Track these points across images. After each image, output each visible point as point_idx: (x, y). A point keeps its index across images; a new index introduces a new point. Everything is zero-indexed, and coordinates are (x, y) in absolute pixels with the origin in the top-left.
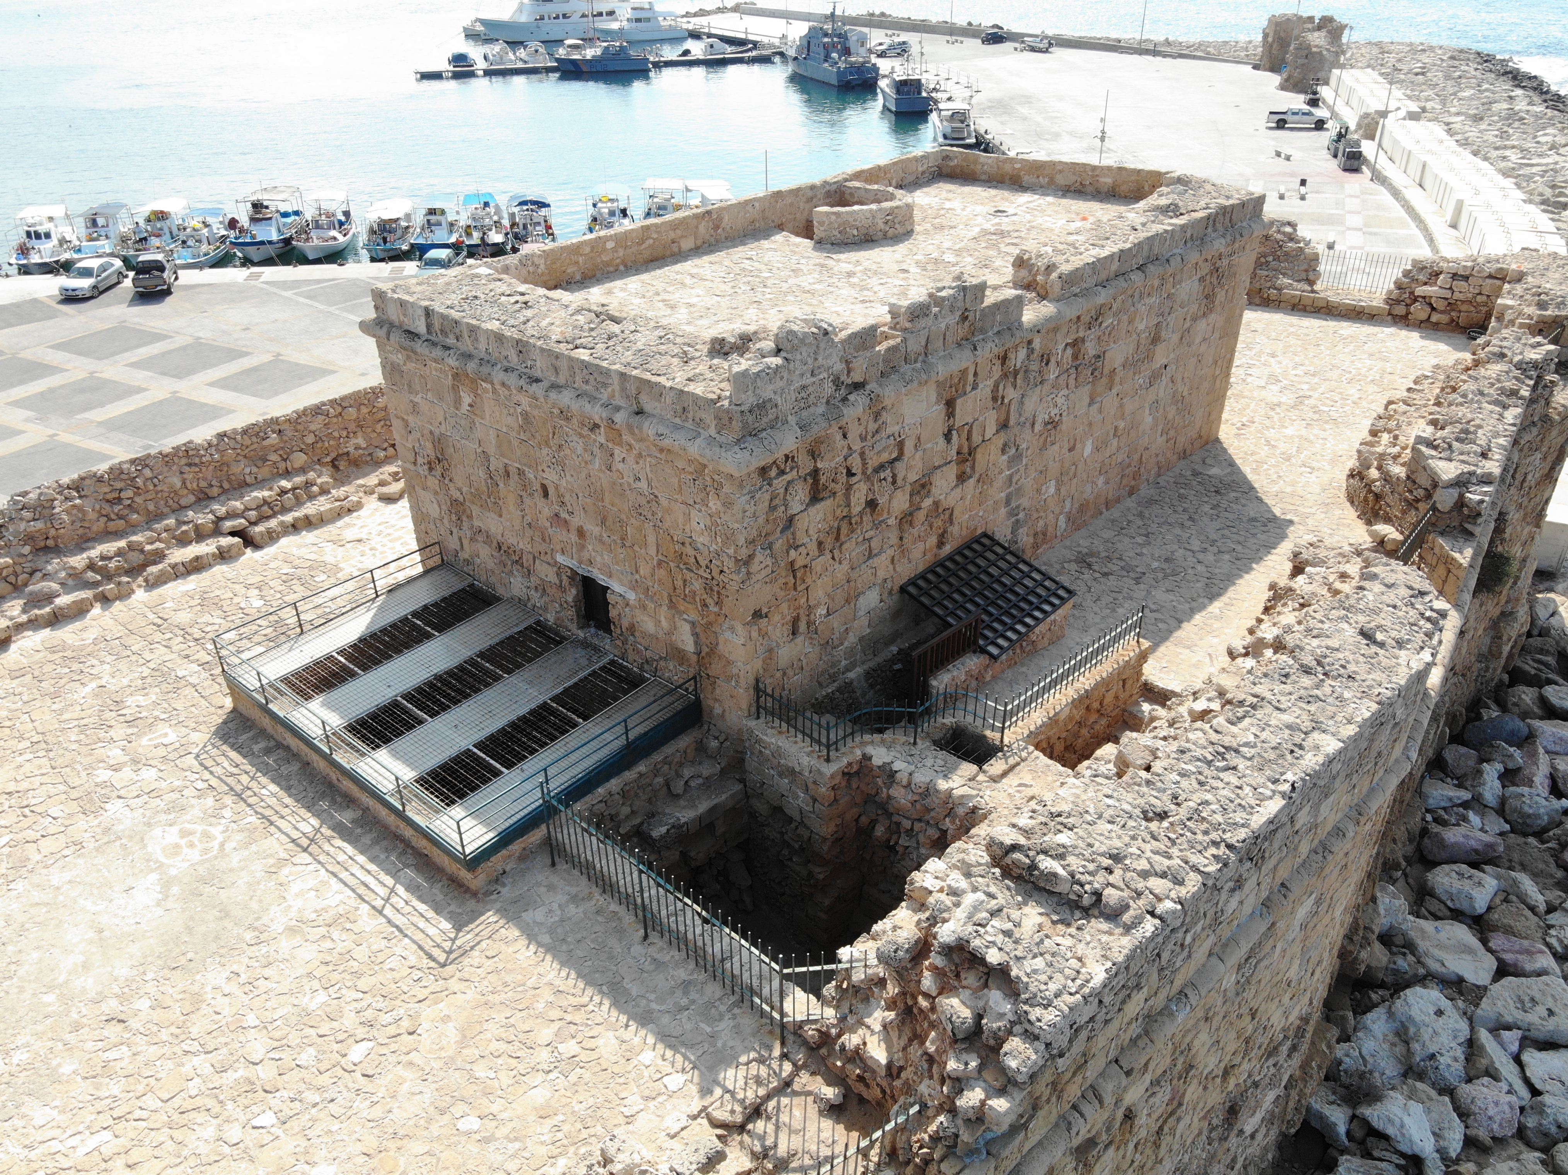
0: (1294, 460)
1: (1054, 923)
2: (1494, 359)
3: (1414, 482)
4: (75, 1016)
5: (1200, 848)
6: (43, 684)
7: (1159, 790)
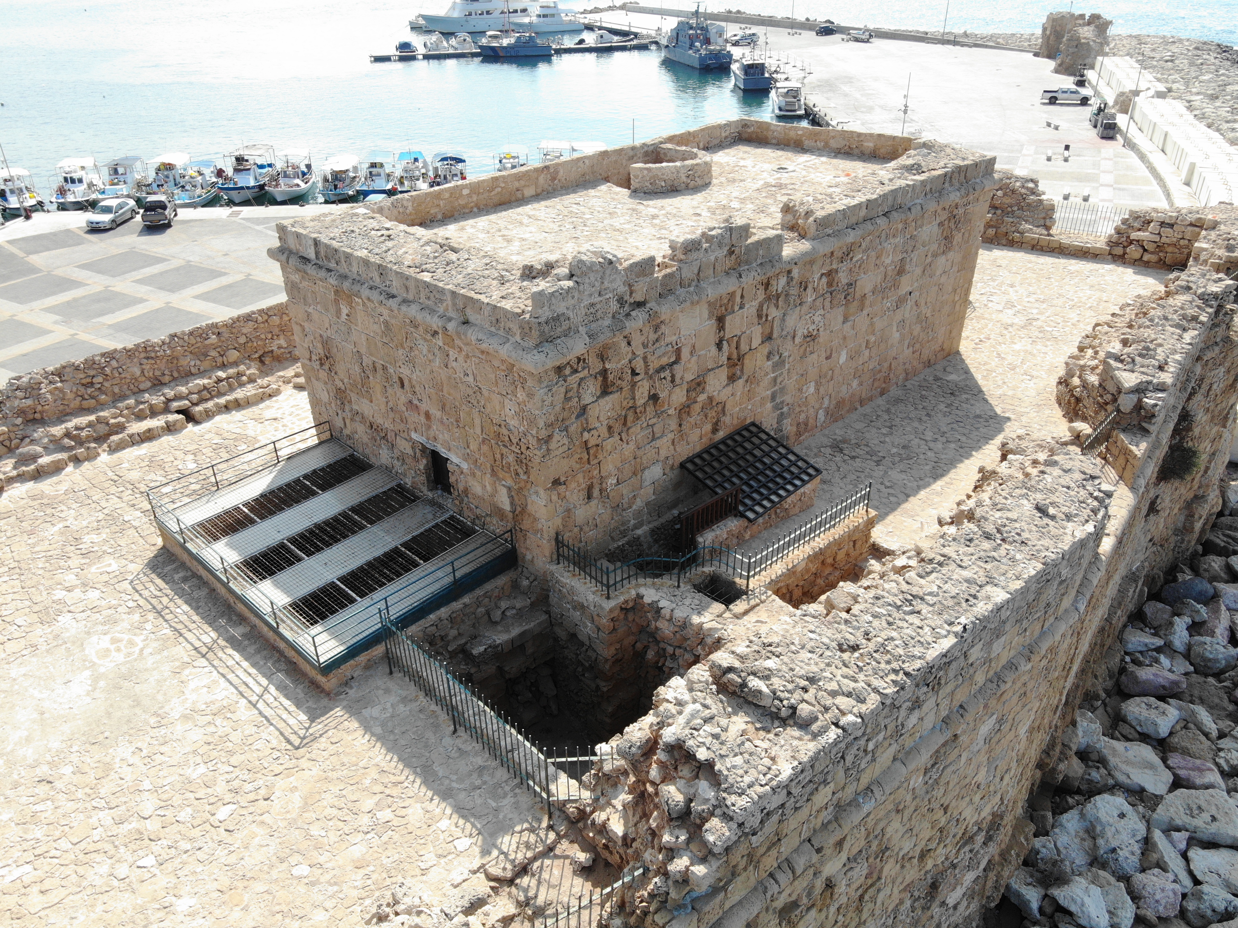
0: (1017, 370)
1: (757, 729)
2: (1182, 291)
3: (1104, 389)
4: (15, 777)
5: (881, 674)
6: (23, 524)
7: (854, 628)
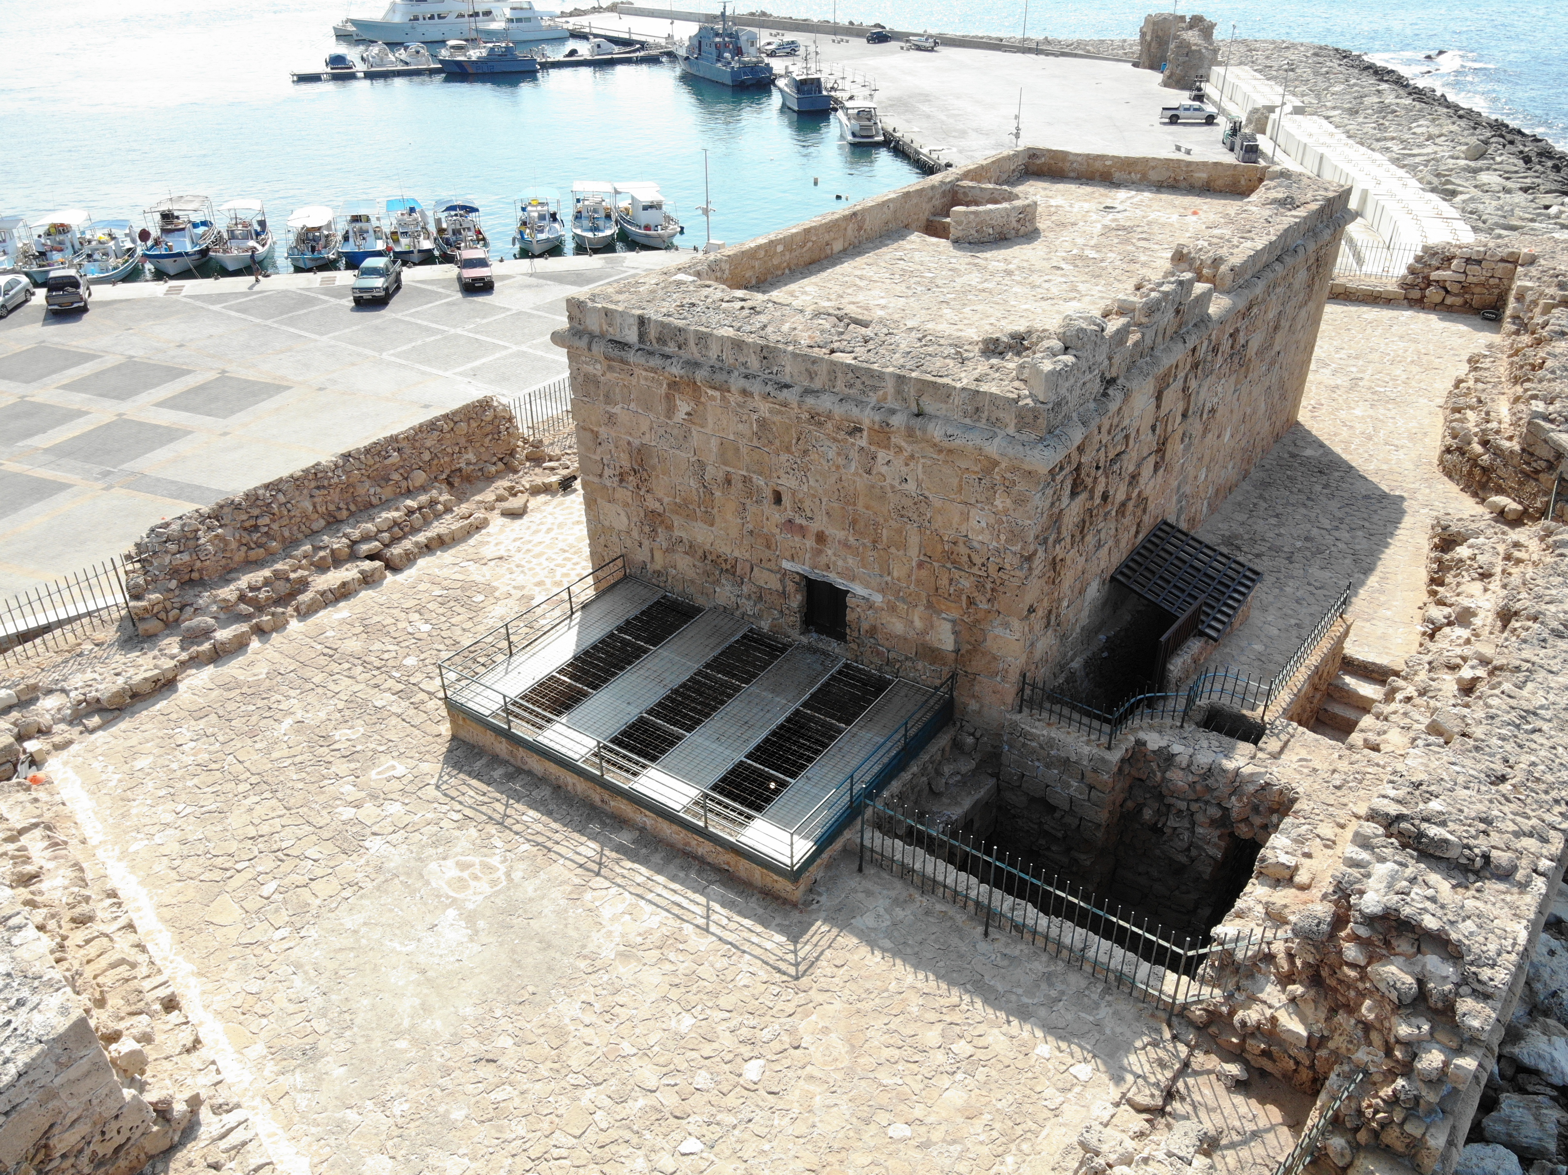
0: (1376, 439)
1: (1454, 887)
2: (1556, 337)
3: (1532, 454)
4: (439, 1060)
5: (1547, 806)
6: (233, 723)
7: (1490, 755)
